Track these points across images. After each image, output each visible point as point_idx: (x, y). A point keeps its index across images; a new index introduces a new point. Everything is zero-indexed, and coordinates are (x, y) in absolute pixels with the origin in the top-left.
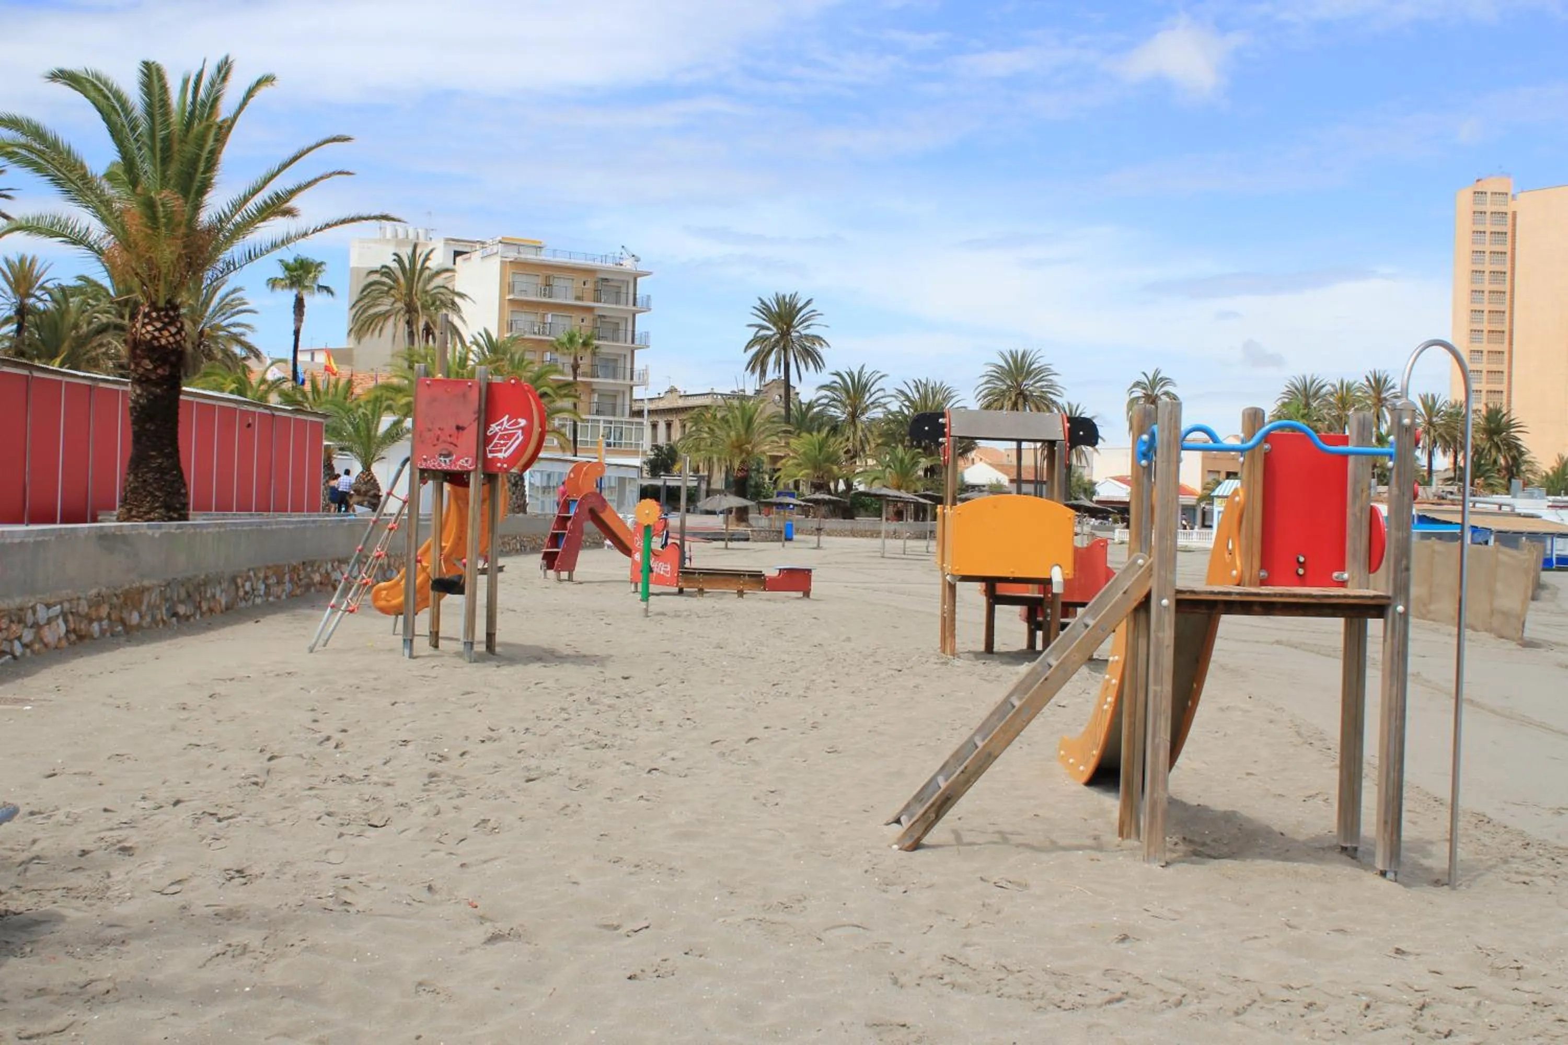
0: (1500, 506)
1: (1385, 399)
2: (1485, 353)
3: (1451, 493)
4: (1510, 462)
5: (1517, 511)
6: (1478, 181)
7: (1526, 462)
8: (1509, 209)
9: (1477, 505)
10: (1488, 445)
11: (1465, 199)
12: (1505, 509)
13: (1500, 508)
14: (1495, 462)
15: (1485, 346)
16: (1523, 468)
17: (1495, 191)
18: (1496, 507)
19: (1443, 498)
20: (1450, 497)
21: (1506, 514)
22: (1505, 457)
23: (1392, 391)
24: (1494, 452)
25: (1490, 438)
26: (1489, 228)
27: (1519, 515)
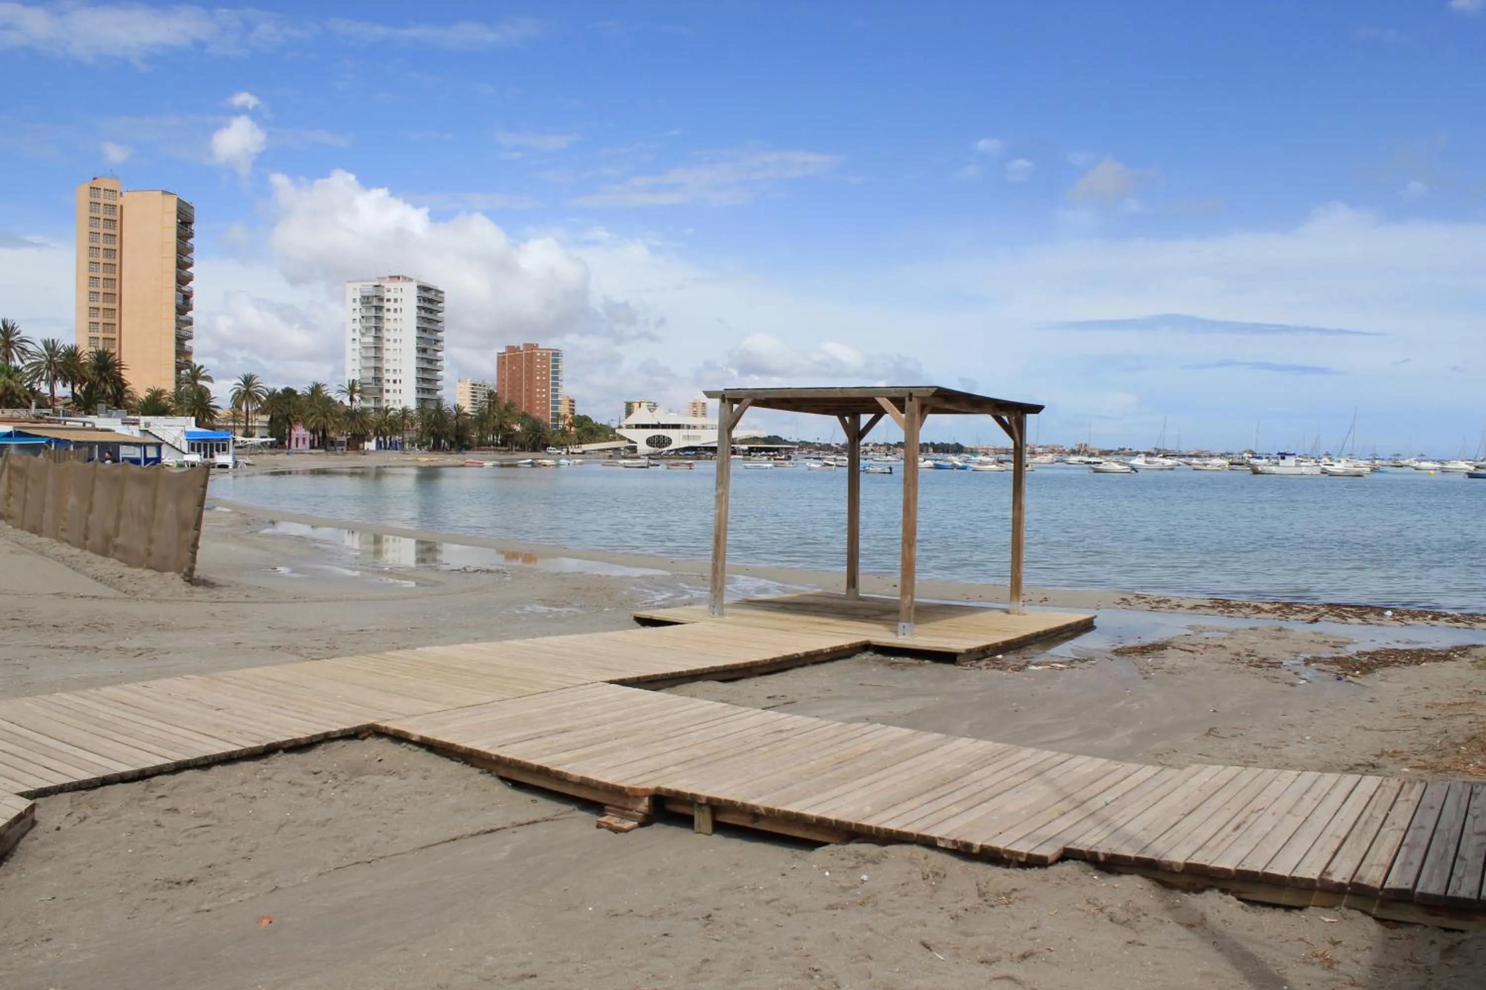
0: (84, 424)
1: (13, 342)
2: (101, 310)
3: (48, 414)
4: (115, 392)
5: (97, 426)
6: (95, 179)
7: (129, 391)
8: (119, 202)
9: (67, 423)
10: (98, 379)
11: (84, 192)
12: (88, 425)
13: (84, 425)
14: (104, 391)
15: (101, 305)
16: (126, 396)
17: (107, 188)
18: (81, 424)
19: (42, 418)
20: (47, 417)
21: (89, 429)
22: (112, 388)
23: (18, 336)
24: (103, 384)
25: (100, 374)
26: (102, 216)
27: (98, 430)
